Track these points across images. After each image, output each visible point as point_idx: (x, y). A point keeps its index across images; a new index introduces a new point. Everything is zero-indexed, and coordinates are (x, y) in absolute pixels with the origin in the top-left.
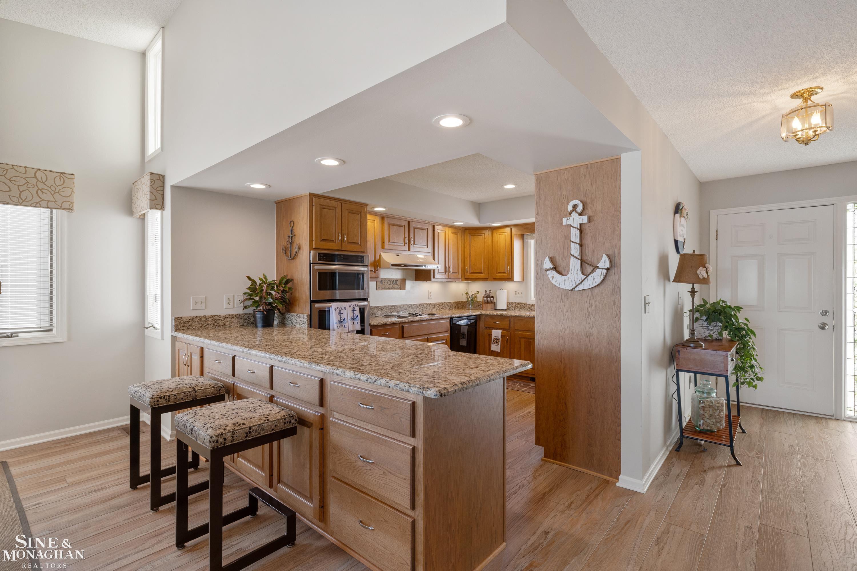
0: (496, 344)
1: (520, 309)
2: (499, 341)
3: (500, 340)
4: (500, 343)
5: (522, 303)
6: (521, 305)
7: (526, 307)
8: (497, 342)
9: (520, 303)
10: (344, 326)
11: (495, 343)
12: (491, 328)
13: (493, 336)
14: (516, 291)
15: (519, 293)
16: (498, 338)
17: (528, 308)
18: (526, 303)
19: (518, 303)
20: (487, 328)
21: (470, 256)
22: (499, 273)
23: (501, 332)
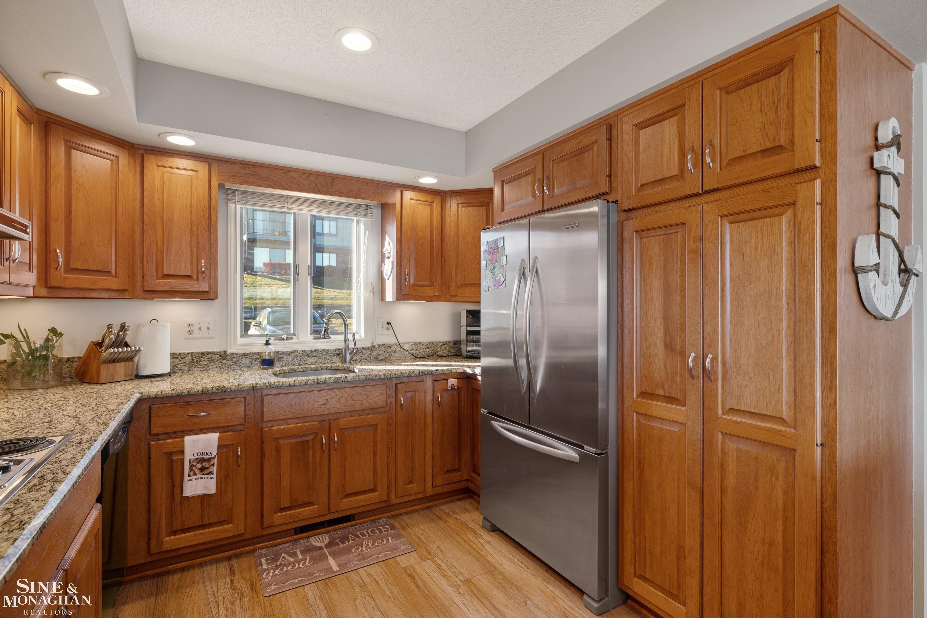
0: (200, 476)
1: (206, 369)
2: (213, 465)
3: (215, 461)
4: (215, 469)
5: (214, 353)
6: (210, 356)
7: (225, 361)
8: (202, 469)
9: (208, 353)
11: (197, 471)
12: (175, 433)
13: (189, 455)
14: (191, 325)
15: (200, 329)
16: (206, 457)
17: (230, 363)
18: (225, 352)
19: (202, 354)
20: (173, 435)
21: (69, 215)
22: (168, 276)
23: (214, 437)
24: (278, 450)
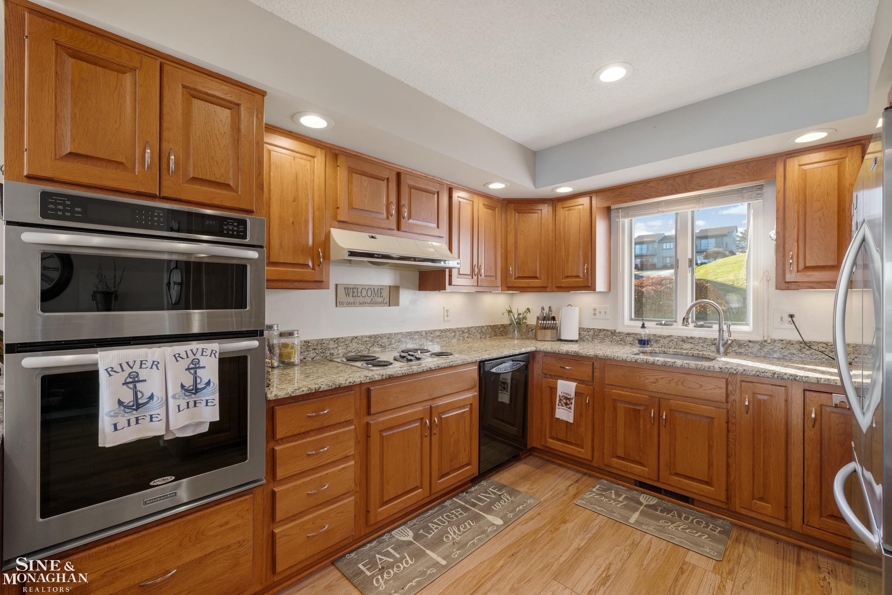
0: (565, 408)
1: (602, 341)
2: (571, 403)
3: (573, 401)
4: (573, 406)
5: (608, 331)
6: (605, 332)
7: (614, 337)
8: (566, 404)
9: (604, 330)
10: (151, 417)
11: (564, 405)
12: (555, 376)
13: (559, 392)
14: (595, 310)
15: (600, 313)
16: (569, 397)
17: (618, 339)
18: (615, 331)
19: (600, 330)
20: (548, 376)
21: (516, 248)
22: (567, 277)
23: (573, 385)
24: (615, 408)
